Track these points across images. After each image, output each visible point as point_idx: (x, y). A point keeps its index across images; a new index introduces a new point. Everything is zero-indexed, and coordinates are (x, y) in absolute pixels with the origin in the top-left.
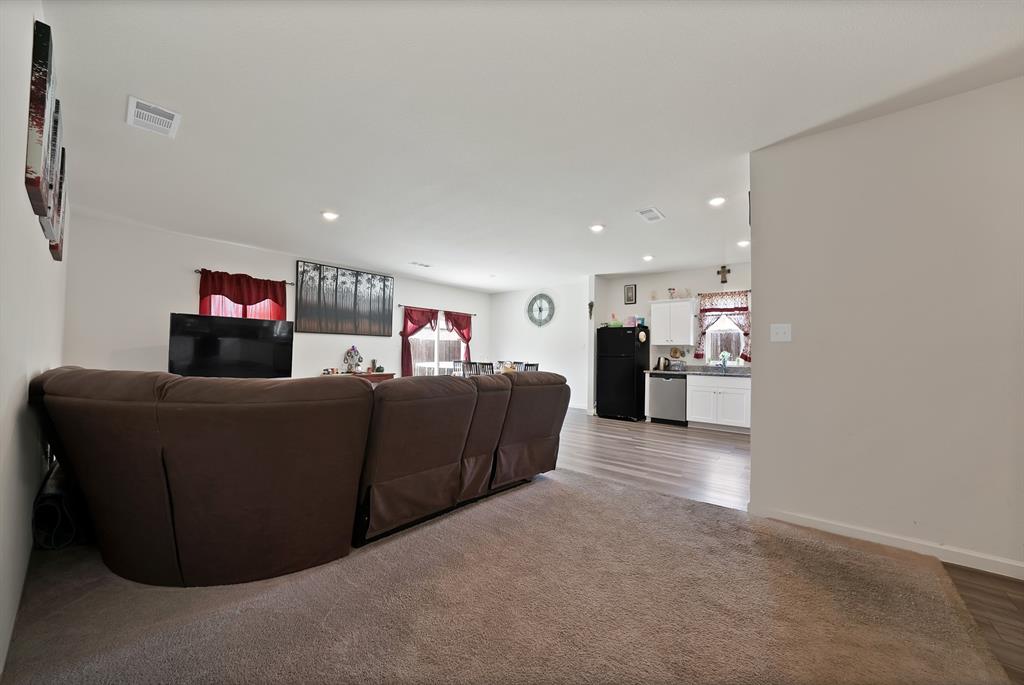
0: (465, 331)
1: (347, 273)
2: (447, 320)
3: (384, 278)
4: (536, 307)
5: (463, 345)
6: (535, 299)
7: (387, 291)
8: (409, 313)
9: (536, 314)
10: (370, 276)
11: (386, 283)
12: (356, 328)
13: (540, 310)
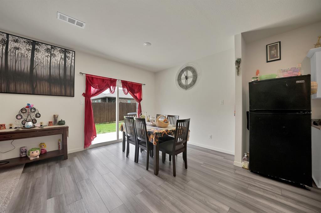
0: (137, 95)
1: (22, 40)
2: (123, 87)
3: (65, 51)
4: (183, 76)
5: (138, 104)
6: (182, 71)
7: (69, 61)
8: (90, 80)
9: (183, 82)
10: (49, 47)
11: (68, 55)
12: (33, 89)
13: (187, 78)
